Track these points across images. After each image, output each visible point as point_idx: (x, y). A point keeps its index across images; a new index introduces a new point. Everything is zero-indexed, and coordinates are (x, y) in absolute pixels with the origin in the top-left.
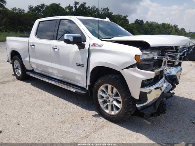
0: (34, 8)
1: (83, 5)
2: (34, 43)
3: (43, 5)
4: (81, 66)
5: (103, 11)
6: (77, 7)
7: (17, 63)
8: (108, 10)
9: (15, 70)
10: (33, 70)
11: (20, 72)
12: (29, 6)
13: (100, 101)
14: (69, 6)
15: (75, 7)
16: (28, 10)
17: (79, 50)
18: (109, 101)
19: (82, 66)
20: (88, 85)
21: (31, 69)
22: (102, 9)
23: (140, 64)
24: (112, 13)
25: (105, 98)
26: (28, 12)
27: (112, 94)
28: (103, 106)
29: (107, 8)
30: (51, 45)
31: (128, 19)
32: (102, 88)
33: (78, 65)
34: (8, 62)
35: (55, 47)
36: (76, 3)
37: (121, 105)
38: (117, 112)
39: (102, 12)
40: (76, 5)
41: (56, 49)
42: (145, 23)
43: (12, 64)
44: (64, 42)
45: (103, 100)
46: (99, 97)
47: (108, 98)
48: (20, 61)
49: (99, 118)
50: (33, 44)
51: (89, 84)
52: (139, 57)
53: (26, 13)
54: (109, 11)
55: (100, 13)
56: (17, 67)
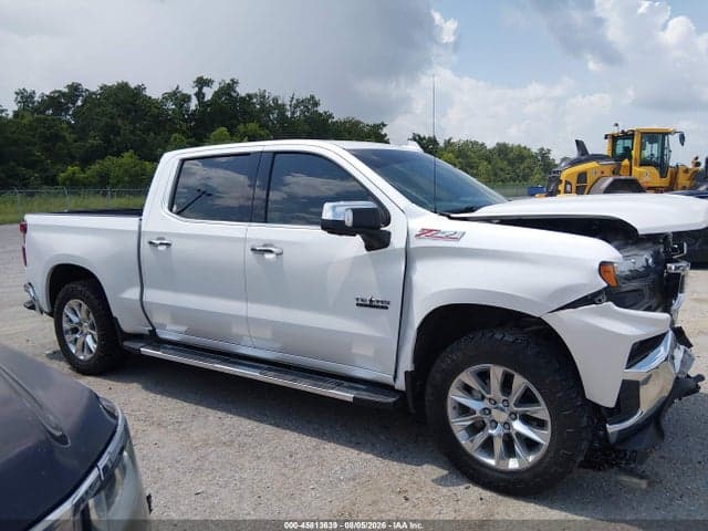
0: (37, 98)
1: (228, 89)
2: (165, 233)
3: (75, 89)
4: (378, 307)
5: (296, 106)
6: (204, 95)
7: (76, 312)
8: (316, 104)
9: (69, 338)
10: (153, 332)
11: (93, 346)
12: (17, 93)
13: (459, 425)
14: (175, 93)
15: (200, 95)
16: (16, 108)
17: (365, 252)
18: (493, 424)
19: (382, 307)
20: (406, 373)
21: (146, 329)
22: (294, 102)
23: (617, 292)
24: (331, 116)
25: (478, 414)
26: (16, 114)
27: (504, 398)
28: (470, 445)
29: (312, 97)
30: (245, 240)
31: (386, 135)
32: (467, 377)
33: (366, 306)
34: (32, 307)
35: (265, 246)
36: (202, 83)
37: (547, 433)
38: (531, 458)
39: (293, 113)
40: (200, 89)
41: (271, 252)
42: (442, 144)
43: (51, 314)
44: (323, 228)
45: (470, 423)
46: (451, 412)
47: (487, 411)
48: (96, 302)
49: (462, 487)
50: (163, 239)
51: (409, 369)
52: (610, 267)
53: (10, 120)
54: (321, 109)
55: (289, 114)
56: (74, 325)
